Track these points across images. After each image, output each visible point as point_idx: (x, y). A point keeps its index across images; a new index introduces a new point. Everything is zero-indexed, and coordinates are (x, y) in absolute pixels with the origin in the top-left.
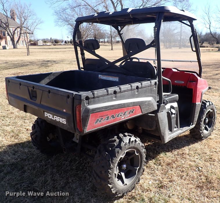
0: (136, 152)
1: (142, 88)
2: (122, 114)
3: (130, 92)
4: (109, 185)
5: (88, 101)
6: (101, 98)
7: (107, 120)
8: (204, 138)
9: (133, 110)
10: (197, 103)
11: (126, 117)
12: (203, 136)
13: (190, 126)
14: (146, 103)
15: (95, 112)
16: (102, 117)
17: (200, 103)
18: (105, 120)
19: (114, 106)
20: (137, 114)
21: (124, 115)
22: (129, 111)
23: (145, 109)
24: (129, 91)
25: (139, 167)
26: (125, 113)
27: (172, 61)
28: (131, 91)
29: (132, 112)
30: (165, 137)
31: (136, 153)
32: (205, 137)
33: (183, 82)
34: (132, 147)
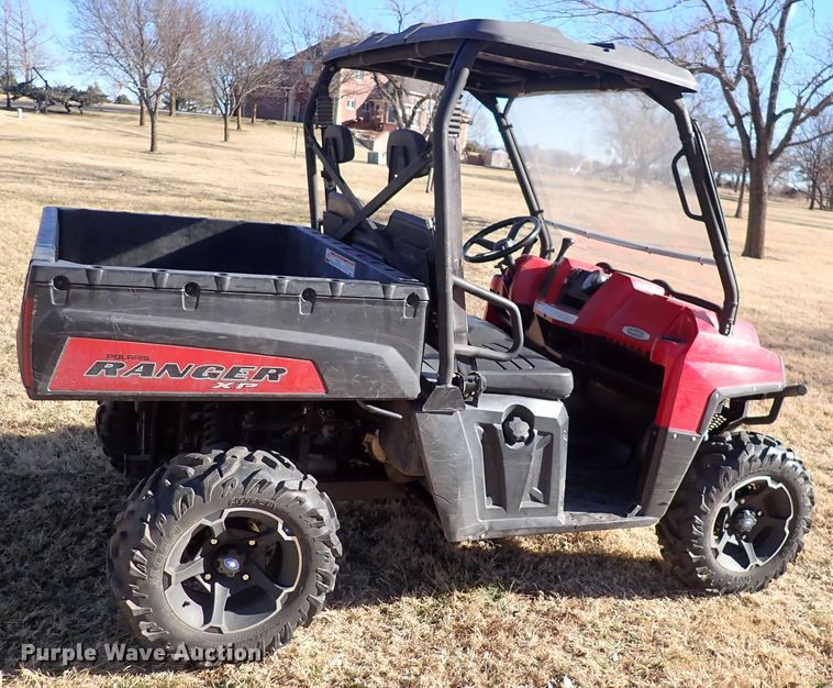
0: (280, 526)
1: (332, 298)
2: (221, 372)
3: (271, 303)
4: (129, 602)
5: (65, 291)
6: (127, 294)
7: (143, 374)
8: (715, 591)
9: (279, 371)
10: (671, 430)
11: (240, 386)
12: (709, 581)
13: (625, 516)
14: (352, 362)
15: (89, 333)
16: (121, 358)
17: (693, 434)
18: (133, 371)
19: (179, 336)
20: (299, 390)
21: (230, 375)
22: (256, 370)
23: (345, 381)
24: (267, 298)
25: (292, 589)
26: (236, 370)
27: (646, 249)
28: (272, 299)
29: (274, 377)
30: (452, 518)
31: (280, 531)
32: (720, 588)
33: (647, 337)
34: (257, 501)
